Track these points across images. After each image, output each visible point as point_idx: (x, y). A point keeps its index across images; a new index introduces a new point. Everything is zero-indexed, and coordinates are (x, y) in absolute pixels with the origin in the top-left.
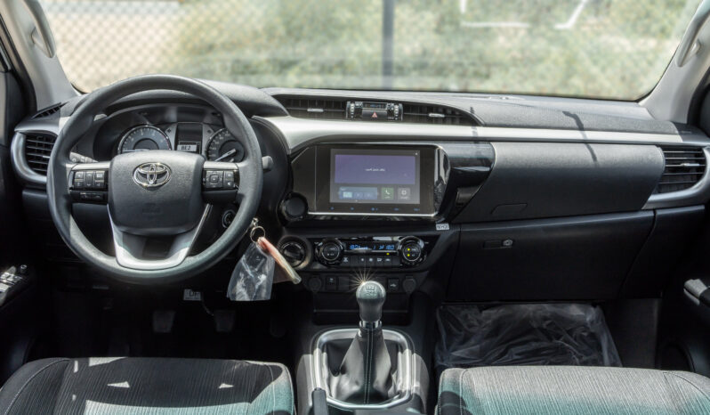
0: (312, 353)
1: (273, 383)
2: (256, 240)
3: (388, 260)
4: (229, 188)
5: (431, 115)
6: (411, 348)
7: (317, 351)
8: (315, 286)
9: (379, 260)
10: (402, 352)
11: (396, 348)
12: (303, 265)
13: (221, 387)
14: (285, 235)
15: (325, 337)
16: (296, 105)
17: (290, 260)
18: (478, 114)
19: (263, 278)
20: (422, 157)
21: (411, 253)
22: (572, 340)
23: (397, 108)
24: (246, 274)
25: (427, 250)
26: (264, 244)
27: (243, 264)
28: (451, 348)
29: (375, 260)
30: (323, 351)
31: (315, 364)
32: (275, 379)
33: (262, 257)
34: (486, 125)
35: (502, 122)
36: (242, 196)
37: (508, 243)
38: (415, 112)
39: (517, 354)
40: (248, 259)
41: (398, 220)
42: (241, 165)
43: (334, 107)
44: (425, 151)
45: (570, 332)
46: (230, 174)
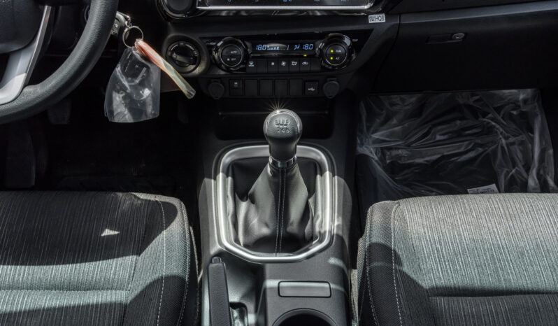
0: (215, 179)
1: (164, 232)
2: (132, 44)
3: (305, 63)
7: (221, 176)
8: (216, 92)
9: (294, 63)
10: (321, 175)
11: (313, 170)
12: (198, 70)
13: (103, 235)
14: (172, 35)
15: (227, 159)
17: (179, 67)
19: (147, 92)
21: (335, 55)
22: (499, 118)
24: (123, 89)
25: (355, 47)
26: (142, 49)
27: (118, 74)
28: (372, 129)
29: (289, 64)
30: (227, 176)
31: (219, 189)
32: (167, 227)
33: (143, 65)
37: (459, 36)
39: (440, 135)
40: (123, 70)
41: (319, 14)
45: (498, 110)
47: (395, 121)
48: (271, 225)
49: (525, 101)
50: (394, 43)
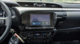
2: (14, 34)
3: (43, 37)
4: (3, 24)
5: (52, 6)
12: (25, 38)
16: (22, 4)
17: (22, 38)
19: (16, 42)
21: (48, 35)
23: (45, 5)
24: (12, 42)
26: (16, 35)
27: (11, 39)
29: (41, 37)
34: (64, 8)
35: (68, 7)
36: (6, 26)
42: (6, 18)
43: (31, 5)
44: (52, 14)
49: (78, 42)
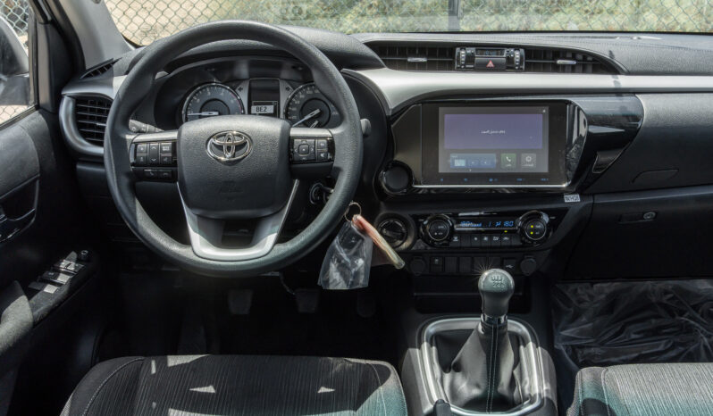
0: (420, 348)
1: (381, 388)
2: (351, 219)
3: (506, 238)
4: (322, 160)
5: (559, 62)
6: (535, 341)
7: (425, 345)
8: (418, 269)
9: (496, 239)
12: (406, 245)
13: (320, 392)
14: (383, 212)
15: (432, 328)
17: (390, 241)
18: (619, 60)
19: (361, 262)
20: (551, 114)
21: (535, 230)
22: (698, 316)
23: (517, 55)
24: (340, 258)
25: (552, 226)
26: (360, 223)
27: (337, 247)
28: (560, 327)
29: (491, 238)
30: (432, 345)
31: (425, 359)
32: (382, 384)
33: (358, 238)
34: (629, 73)
35: (650, 68)
36: (338, 170)
38: (539, 59)
39: (635, 333)
40: (342, 241)
42: (336, 131)
43: (440, 56)
44: (557, 108)
45: (695, 308)
46: (323, 143)
47: (584, 319)
48: (483, 385)
50: (587, 223)
